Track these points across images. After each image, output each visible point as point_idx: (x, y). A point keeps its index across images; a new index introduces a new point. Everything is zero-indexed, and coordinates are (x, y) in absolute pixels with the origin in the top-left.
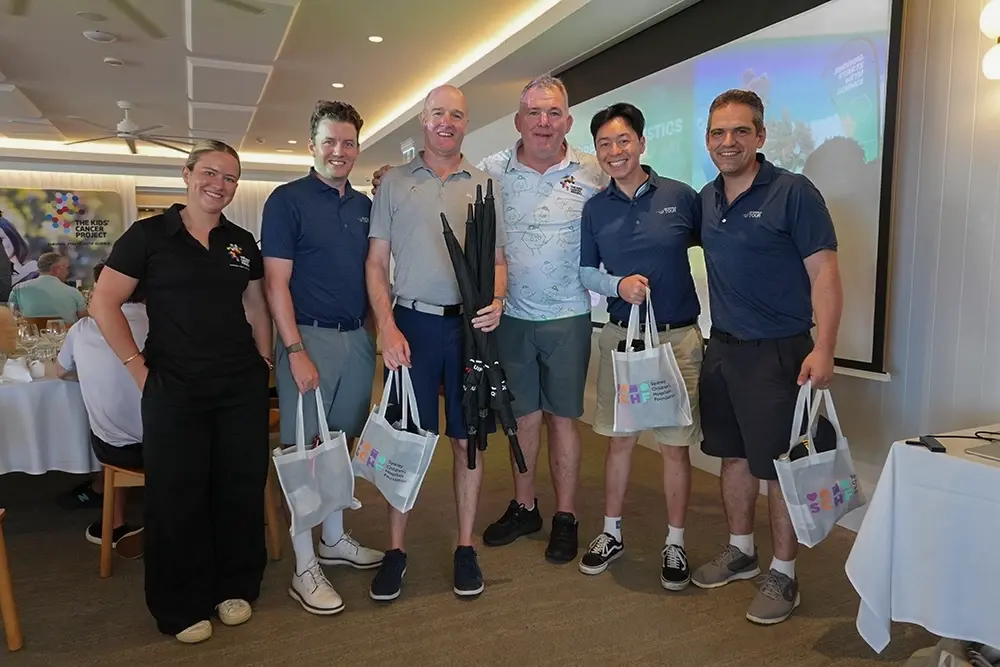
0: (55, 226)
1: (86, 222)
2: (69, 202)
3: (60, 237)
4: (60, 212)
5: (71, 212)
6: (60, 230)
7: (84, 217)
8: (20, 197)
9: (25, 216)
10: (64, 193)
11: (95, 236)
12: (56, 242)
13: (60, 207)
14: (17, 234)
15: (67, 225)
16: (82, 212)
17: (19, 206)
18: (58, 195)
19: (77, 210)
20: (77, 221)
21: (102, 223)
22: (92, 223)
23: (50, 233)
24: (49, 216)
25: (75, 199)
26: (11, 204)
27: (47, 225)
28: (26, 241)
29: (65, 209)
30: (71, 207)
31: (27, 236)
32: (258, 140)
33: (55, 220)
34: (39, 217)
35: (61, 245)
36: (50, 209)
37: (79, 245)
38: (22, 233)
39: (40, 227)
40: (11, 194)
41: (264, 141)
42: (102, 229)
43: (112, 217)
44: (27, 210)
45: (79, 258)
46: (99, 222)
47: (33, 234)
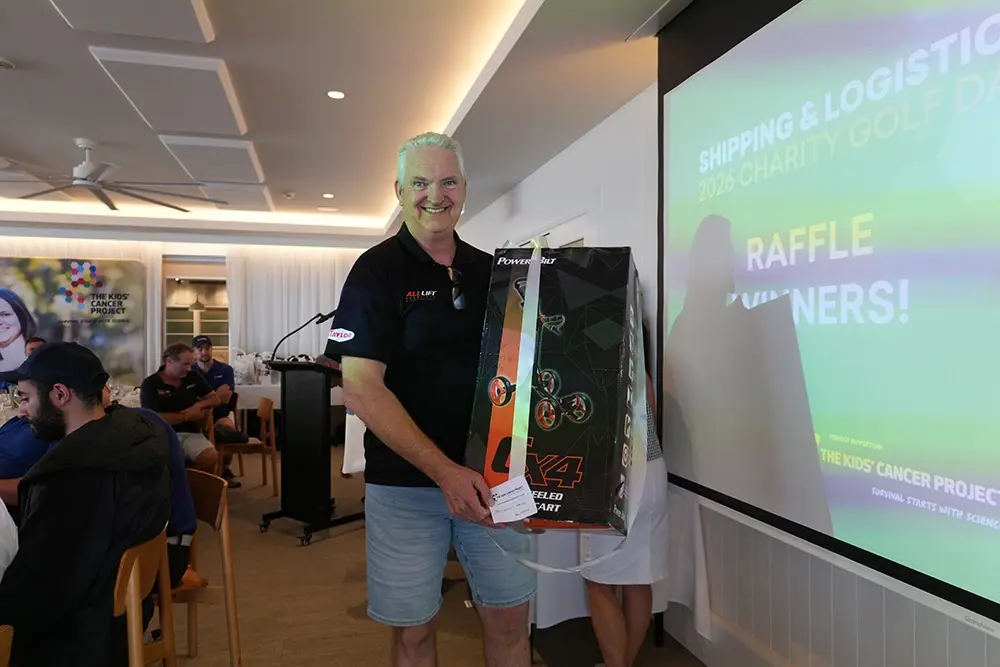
0: (69, 300)
1: (102, 296)
2: (86, 273)
3: (73, 314)
4: (75, 284)
5: (87, 285)
6: (74, 306)
7: (101, 291)
8: (32, 268)
9: (35, 289)
10: (81, 262)
11: (112, 312)
12: (68, 319)
13: (75, 278)
14: (26, 309)
15: (81, 299)
16: (100, 284)
17: (29, 277)
18: (74, 265)
19: (95, 281)
20: (93, 295)
21: (120, 296)
22: (110, 297)
23: (63, 308)
24: (63, 289)
25: (93, 269)
26: (22, 276)
27: (60, 299)
28: (36, 319)
29: (81, 281)
30: (87, 279)
31: (36, 312)
32: (285, 193)
33: (69, 294)
34: (51, 290)
35: (74, 322)
36: (63, 281)
37: (93, 323)
38: (31, 309)
39: (52, 301)
40: (22, 264)
41: (293, 195)
42: (121, 303)
43: (134, 290)
44: (38, 282)
45: (93, 337)
46: (117, 296)
47: (44, 310)
